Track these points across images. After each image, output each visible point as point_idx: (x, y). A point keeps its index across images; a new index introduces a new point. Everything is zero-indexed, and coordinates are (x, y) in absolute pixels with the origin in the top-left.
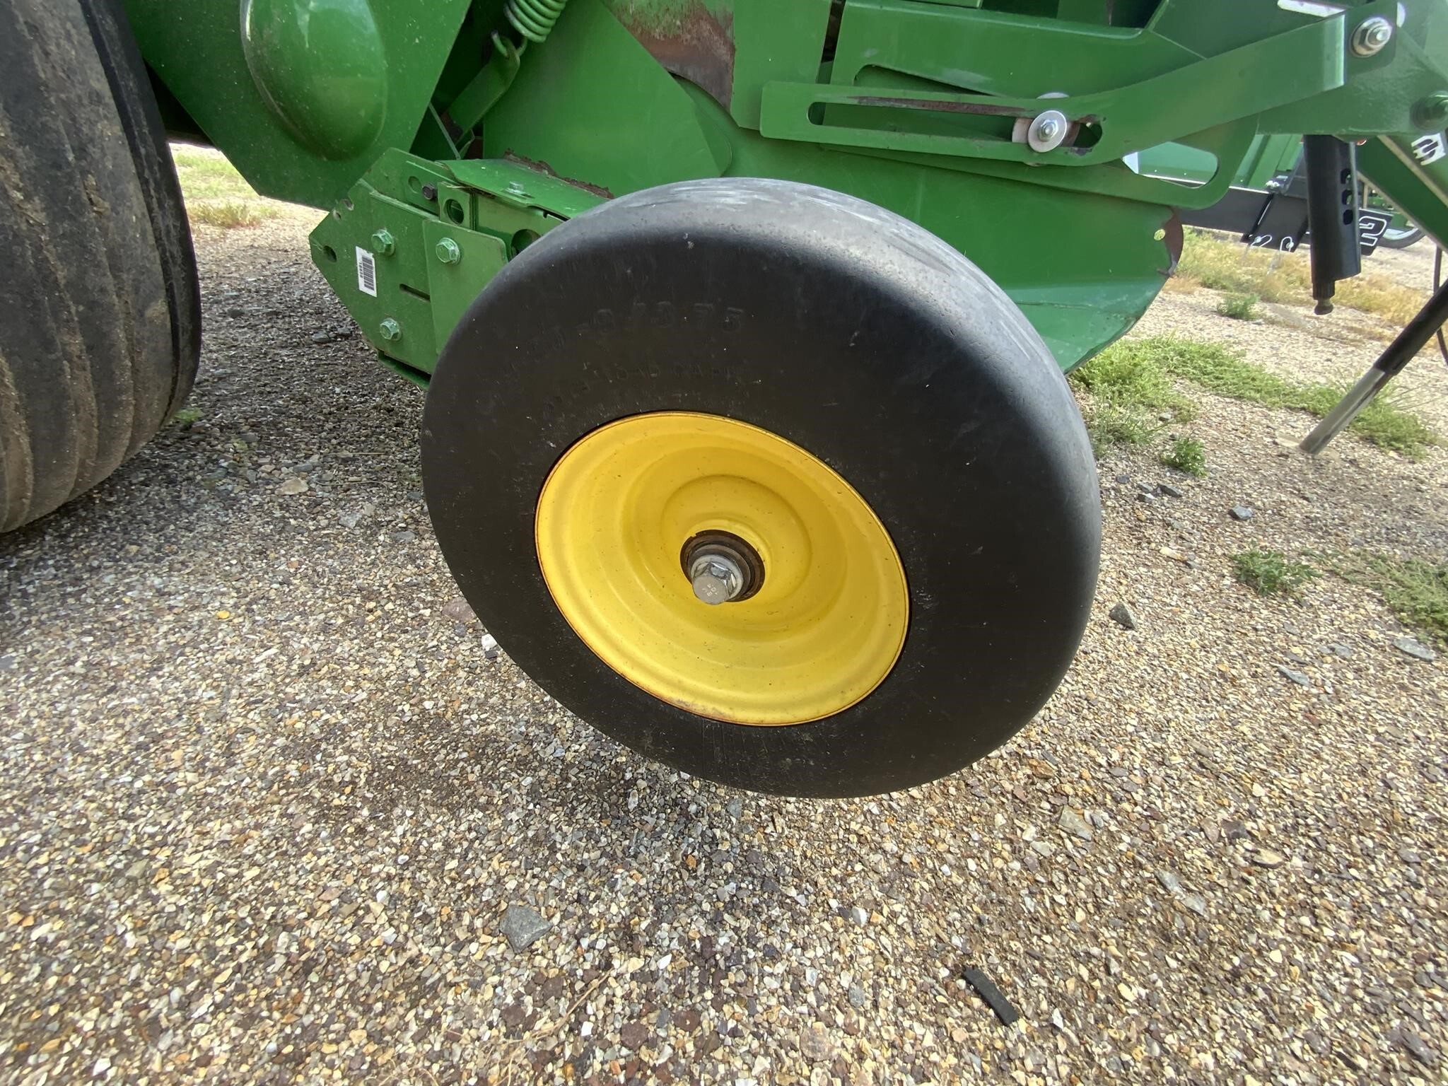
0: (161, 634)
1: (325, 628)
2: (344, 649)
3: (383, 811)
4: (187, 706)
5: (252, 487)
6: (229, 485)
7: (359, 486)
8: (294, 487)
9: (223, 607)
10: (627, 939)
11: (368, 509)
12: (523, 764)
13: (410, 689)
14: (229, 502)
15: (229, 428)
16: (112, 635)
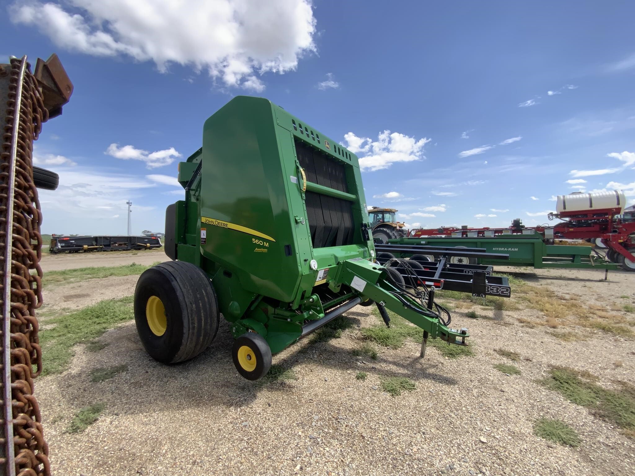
0: (204, 371)
1: (220, 372)
2: (221, 374)
3: (222, 387)
4: (206, 378)
5: (214, 356)
6: (211, 355)
7: (227, 356)
8: (219, 356)
9: (210, 369)
10: (239, 397)
11: (228, 359)
12: (236, 386)
13: (227, 378)
14: (212, 358)
15: (213, 347)
16: (199, 371)
